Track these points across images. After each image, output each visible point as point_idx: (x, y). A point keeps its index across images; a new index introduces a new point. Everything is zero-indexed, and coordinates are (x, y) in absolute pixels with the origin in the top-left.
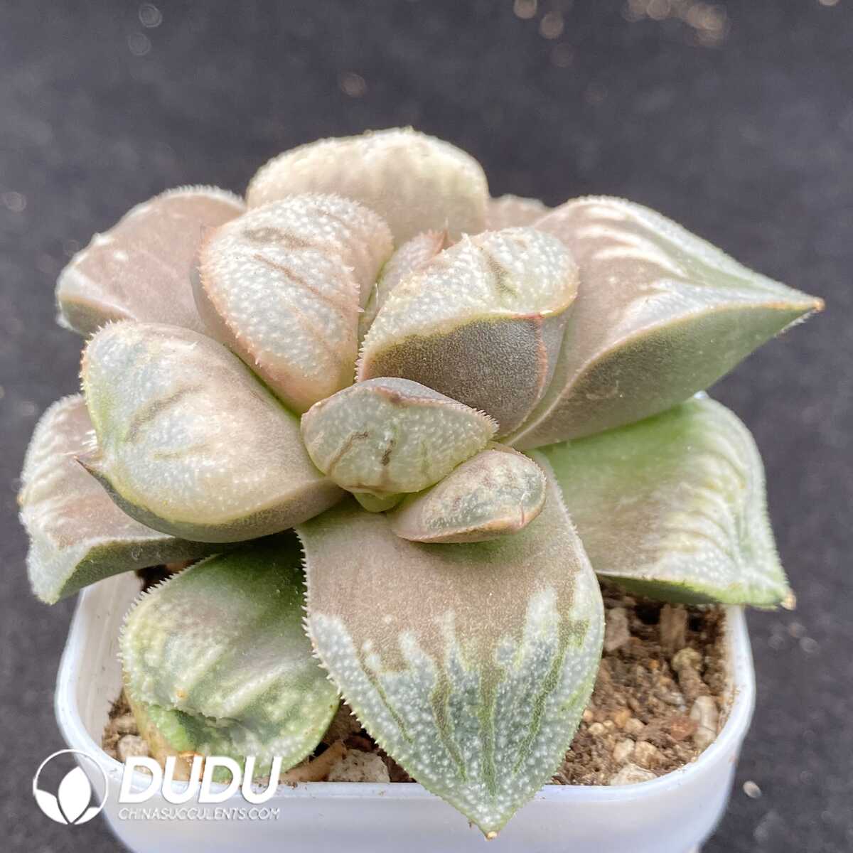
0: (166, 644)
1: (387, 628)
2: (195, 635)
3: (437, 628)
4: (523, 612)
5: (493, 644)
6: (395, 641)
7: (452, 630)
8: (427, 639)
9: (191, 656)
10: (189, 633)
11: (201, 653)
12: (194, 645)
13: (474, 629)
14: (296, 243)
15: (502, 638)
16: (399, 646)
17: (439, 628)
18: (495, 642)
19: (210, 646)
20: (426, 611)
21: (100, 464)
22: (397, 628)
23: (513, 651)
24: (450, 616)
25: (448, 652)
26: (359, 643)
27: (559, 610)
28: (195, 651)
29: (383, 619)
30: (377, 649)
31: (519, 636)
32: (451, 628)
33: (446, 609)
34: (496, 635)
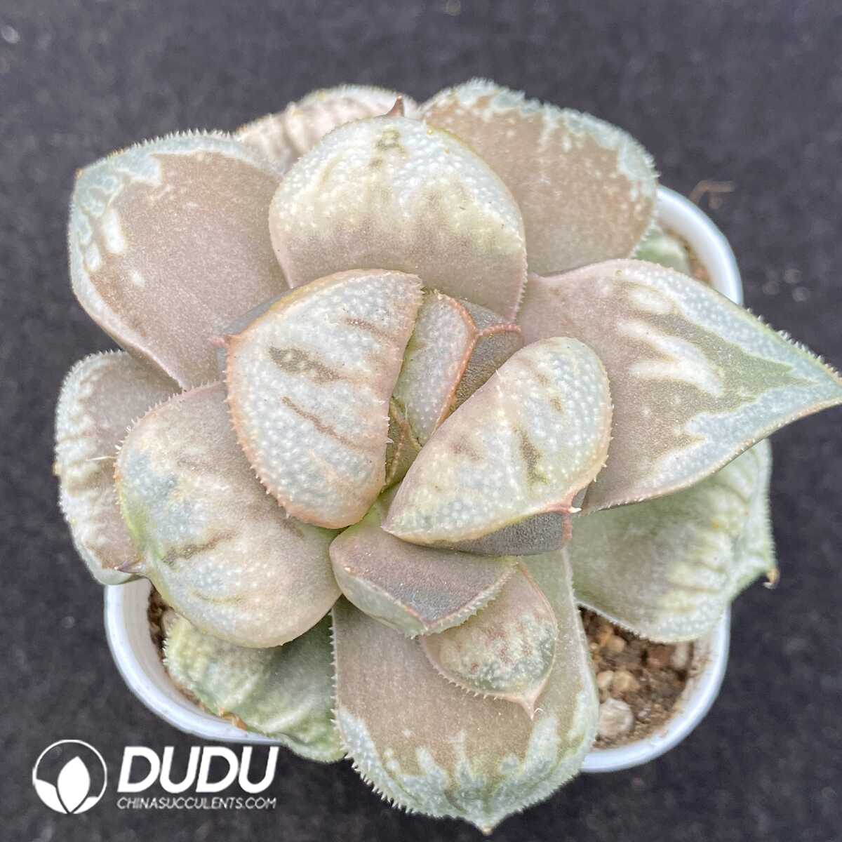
0: (207, 668)
1: (406, 742)
2: (233, 664)
3: (450, 748)
4: (527, 738)
5: (498, 760)
6: (414, 755)
7: (464, 750)
8: (441, 757)
9: (230, 685)
10: (228, 661)
11: (239, 684)
12: (233, 675)
13: (483, 748)
14: (326, 374)
15: (507, 757)
16: (416, 759)
17: (452, 748)
18: (500, 759)
19: (247, 678)
20: (441, 730)
21: (140, 567)
22: (415, 744)
23: (515, 766)
24: (462, 735)
25: (458, 767)
26: (381, 749)
27: (559, 734)
28: (234, 681)
29: (403, 732)
30: (398, 757)
31: (522, 756)
32: (463, 748)
33: (460, 729)
34: (501, 753)
